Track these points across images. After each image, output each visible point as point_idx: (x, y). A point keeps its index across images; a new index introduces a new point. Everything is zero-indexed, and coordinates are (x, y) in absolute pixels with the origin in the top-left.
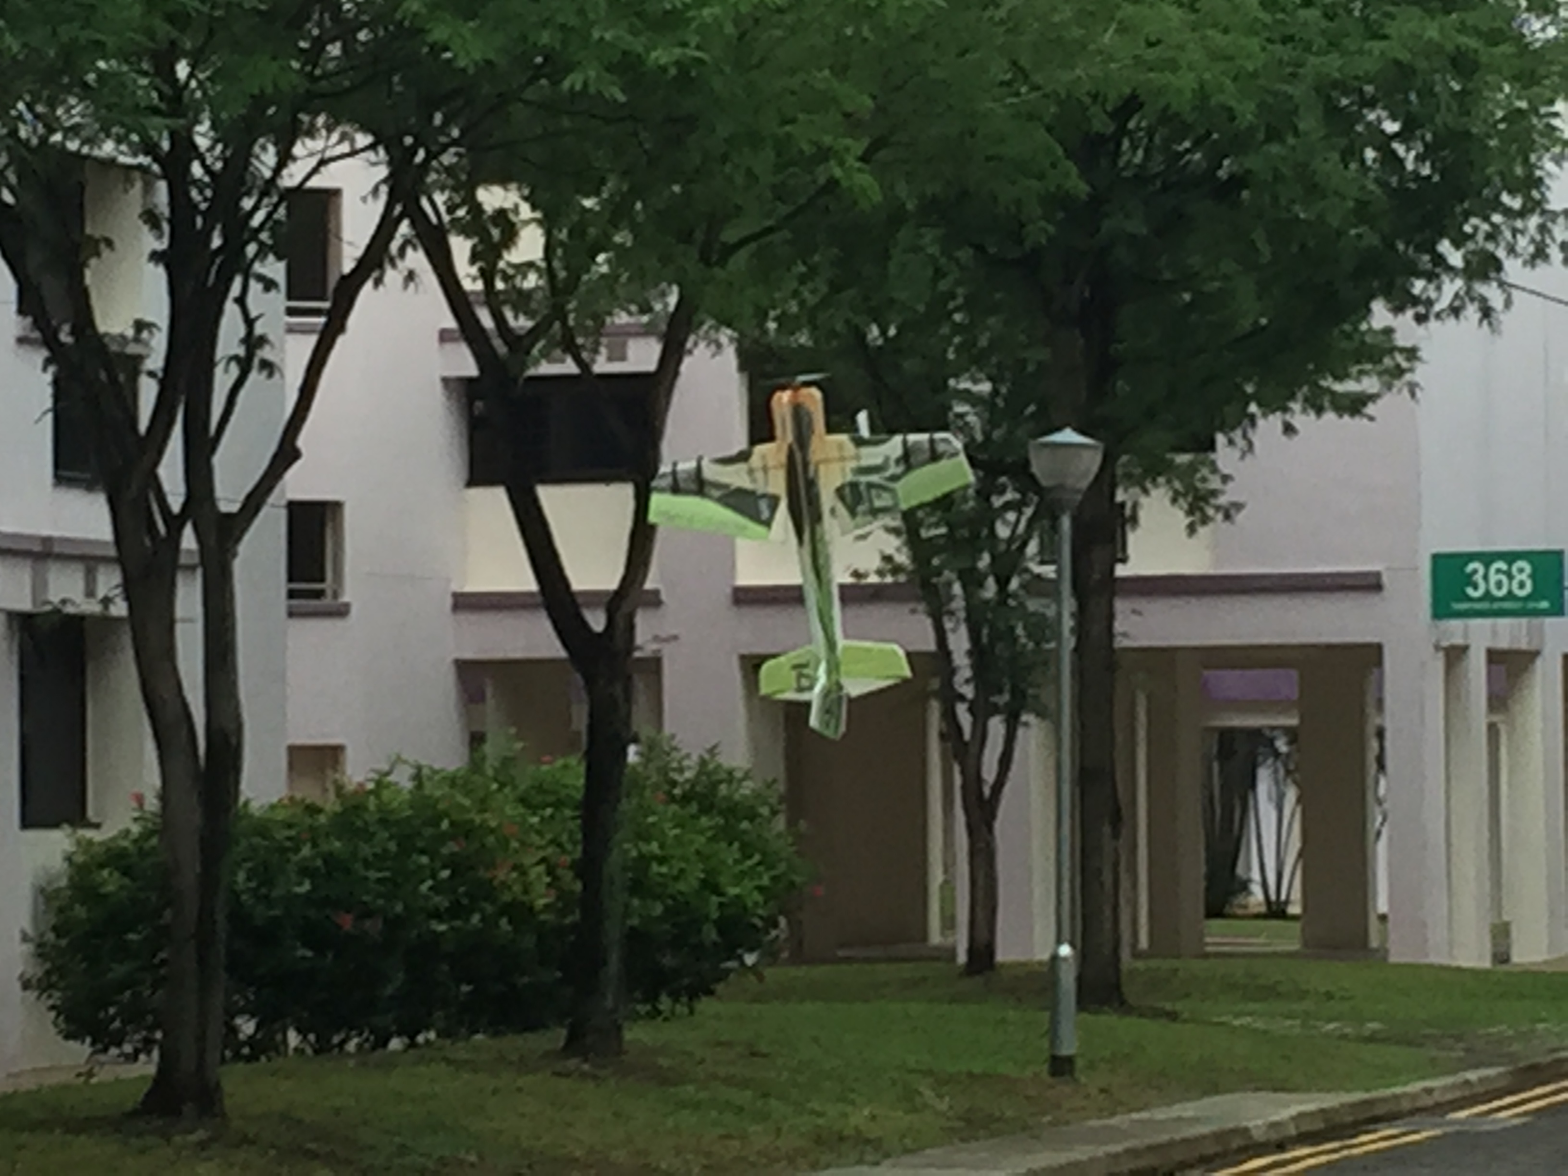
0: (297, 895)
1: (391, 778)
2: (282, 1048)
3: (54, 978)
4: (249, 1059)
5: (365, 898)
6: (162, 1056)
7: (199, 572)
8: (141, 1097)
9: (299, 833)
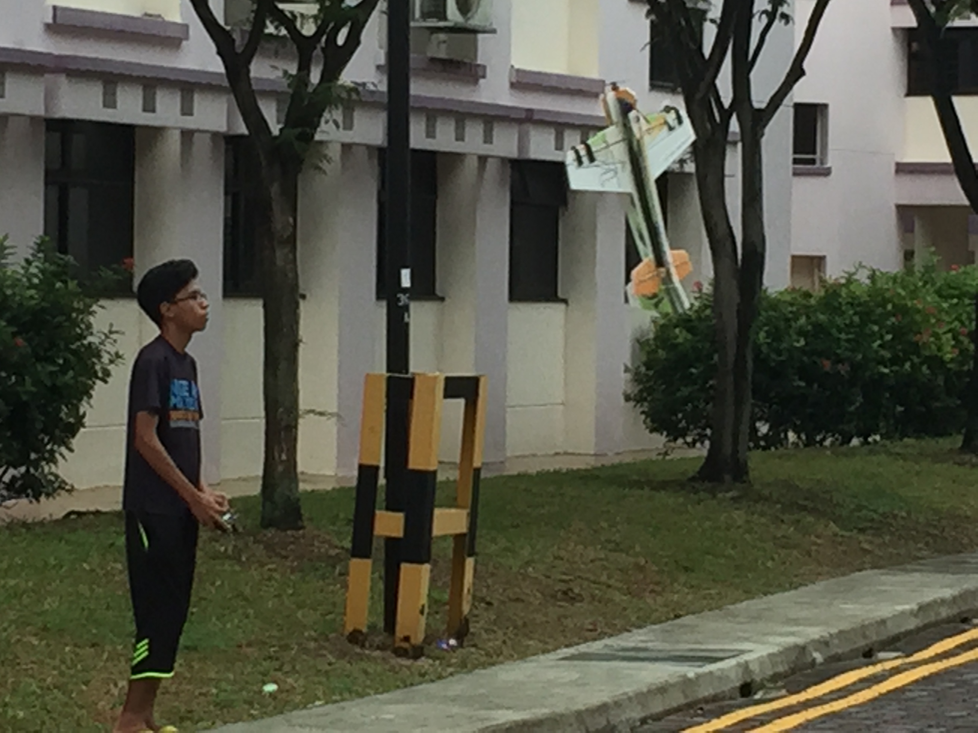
0: (796, 348)
1: (855, 277)
2: (784, 442)
3: (645, 394)
4: (764, 448)
5: (839, 351)
6: (712, 445)
7: (740, 145)
8: (697, 469)
9: (798, 310)
